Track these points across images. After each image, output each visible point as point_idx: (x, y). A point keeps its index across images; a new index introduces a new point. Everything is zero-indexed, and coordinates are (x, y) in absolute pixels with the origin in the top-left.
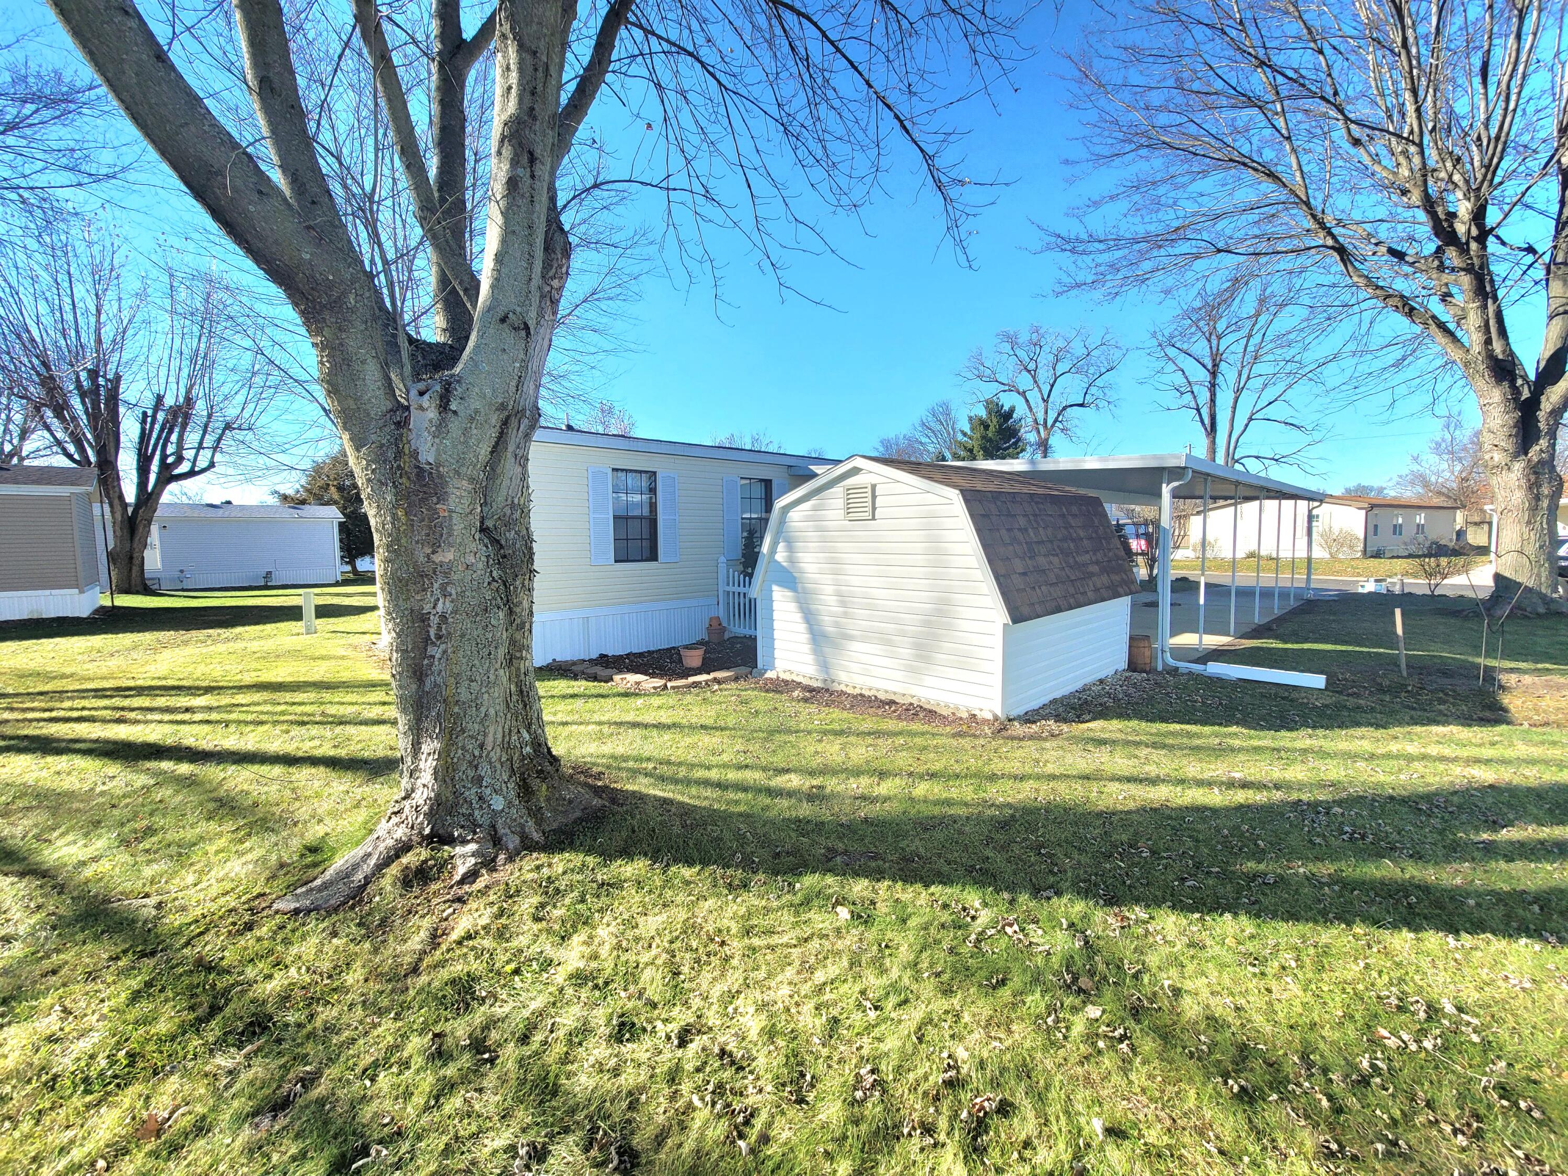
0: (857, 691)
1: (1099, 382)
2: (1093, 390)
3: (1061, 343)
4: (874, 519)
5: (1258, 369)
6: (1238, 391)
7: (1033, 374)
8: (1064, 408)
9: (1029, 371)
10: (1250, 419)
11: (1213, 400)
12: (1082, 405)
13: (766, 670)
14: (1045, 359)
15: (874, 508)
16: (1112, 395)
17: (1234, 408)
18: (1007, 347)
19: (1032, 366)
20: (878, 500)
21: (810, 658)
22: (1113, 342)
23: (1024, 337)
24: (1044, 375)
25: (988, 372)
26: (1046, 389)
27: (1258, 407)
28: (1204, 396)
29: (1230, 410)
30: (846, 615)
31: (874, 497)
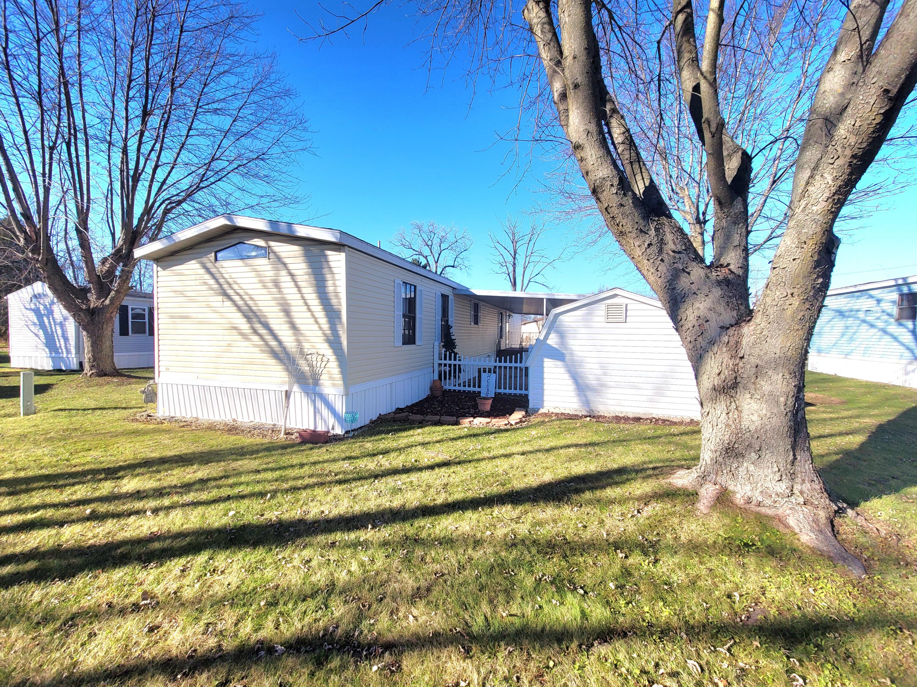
0: (614, 415)
1: (461, 256)
2: (458, 260)
3: (444, 234)
4: (626, 322)
5: (532, 259)
6: (525, 268)
7: (430, 247)
8: (445, 267)
9: (428, 246)
10: (529, 281)
11: (514, 271)
12: (453, 267)
13: (539, 409)
14: (436, 241)
15: (626, 316)
16: (467, 263)
17: (524, 275)
18: (416, 231)
19: (429, 243)
20: (628, 312)
21: (575, 399)
22: (467, 237)
23: (425, 228)
24: (436, 249)
25: (407, 243)
26: (436, 257)
27: (532, 276)
28: (511, 269)
29: (522, 276)
30: (605, 374)
31: (626, 310)
